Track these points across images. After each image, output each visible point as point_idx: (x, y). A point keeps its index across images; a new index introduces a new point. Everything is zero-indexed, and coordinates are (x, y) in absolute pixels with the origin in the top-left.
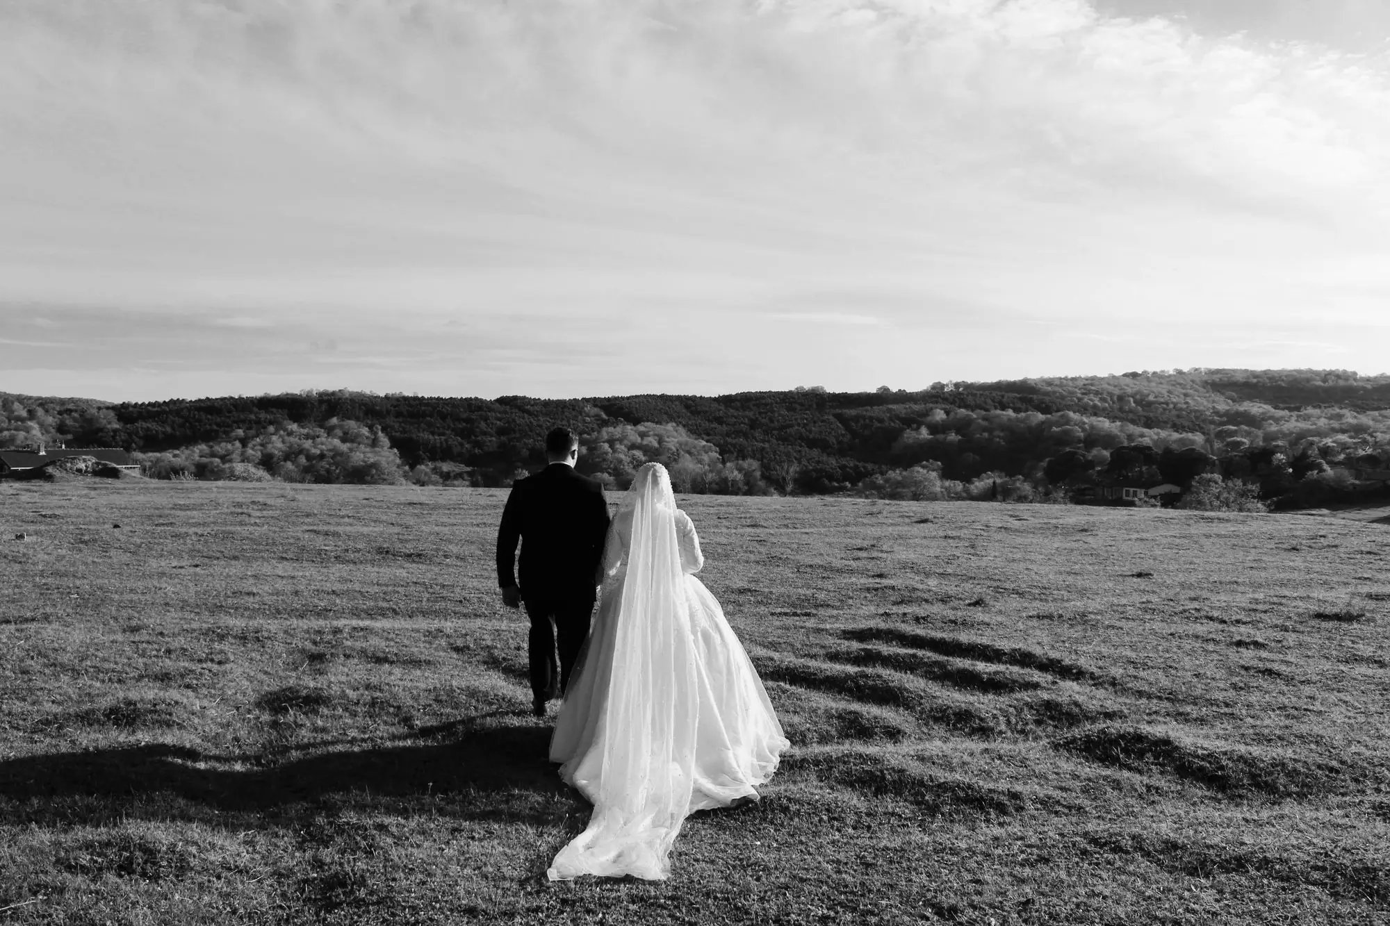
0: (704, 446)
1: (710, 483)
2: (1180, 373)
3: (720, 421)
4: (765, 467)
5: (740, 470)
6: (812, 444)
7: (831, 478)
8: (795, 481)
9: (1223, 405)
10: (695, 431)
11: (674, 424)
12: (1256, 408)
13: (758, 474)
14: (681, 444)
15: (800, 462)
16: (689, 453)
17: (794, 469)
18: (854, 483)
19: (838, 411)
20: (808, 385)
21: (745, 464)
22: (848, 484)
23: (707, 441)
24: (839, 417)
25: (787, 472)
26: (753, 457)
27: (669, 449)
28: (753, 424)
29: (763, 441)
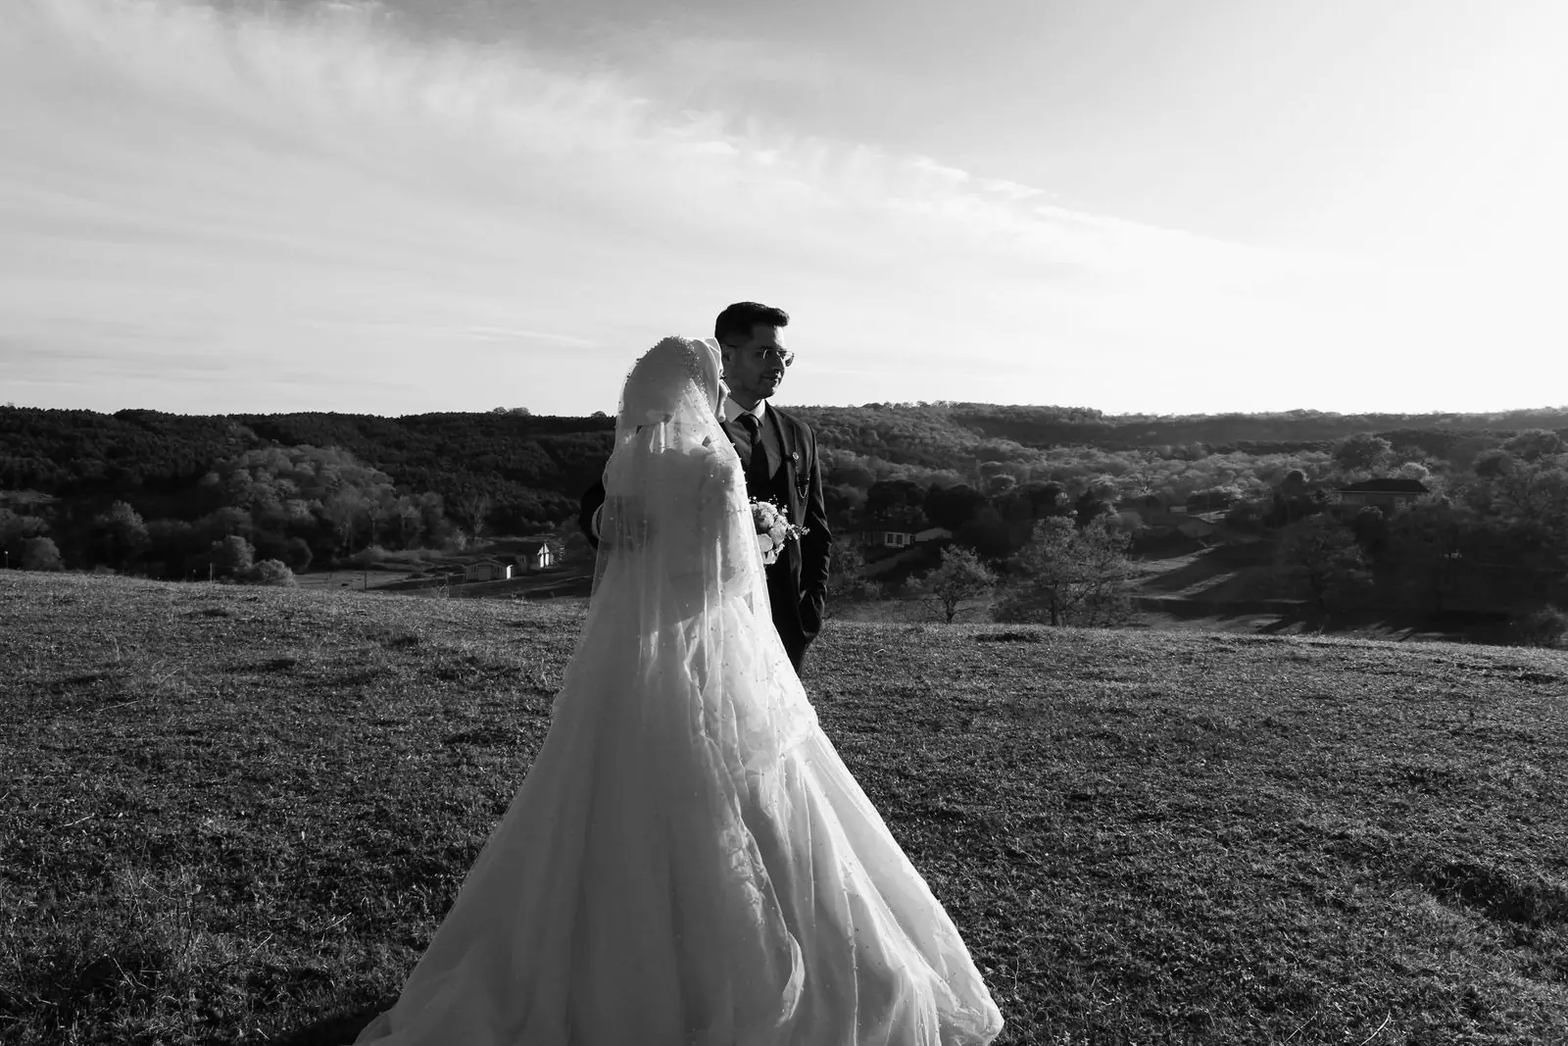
0: (375, 476)
1: (377, 522)
2: (924, 405)
3: (400, 446)
4: (449, 503)
5: (416, 505)
6: (509, 475)
7: (531, 516)
8: (486, 519)
9: (971, 441)
10: (366, 458)
11: (339, 448)
12: (1006, 445)
13: (440, 511)
14: (343, 472)
15: (492, 495)
16: (356, 484)
17: (484, 504)
18: (558, 523)
19: (544, 437)
20: (508, 406)
21: (423, 498)
22: (551, 524)
23: (380, 470)
24: (545, 444)
25: (477, 508)
26: (436, 490)
27: (328, 478)
28: (440, 450)
29: (450, 471)
